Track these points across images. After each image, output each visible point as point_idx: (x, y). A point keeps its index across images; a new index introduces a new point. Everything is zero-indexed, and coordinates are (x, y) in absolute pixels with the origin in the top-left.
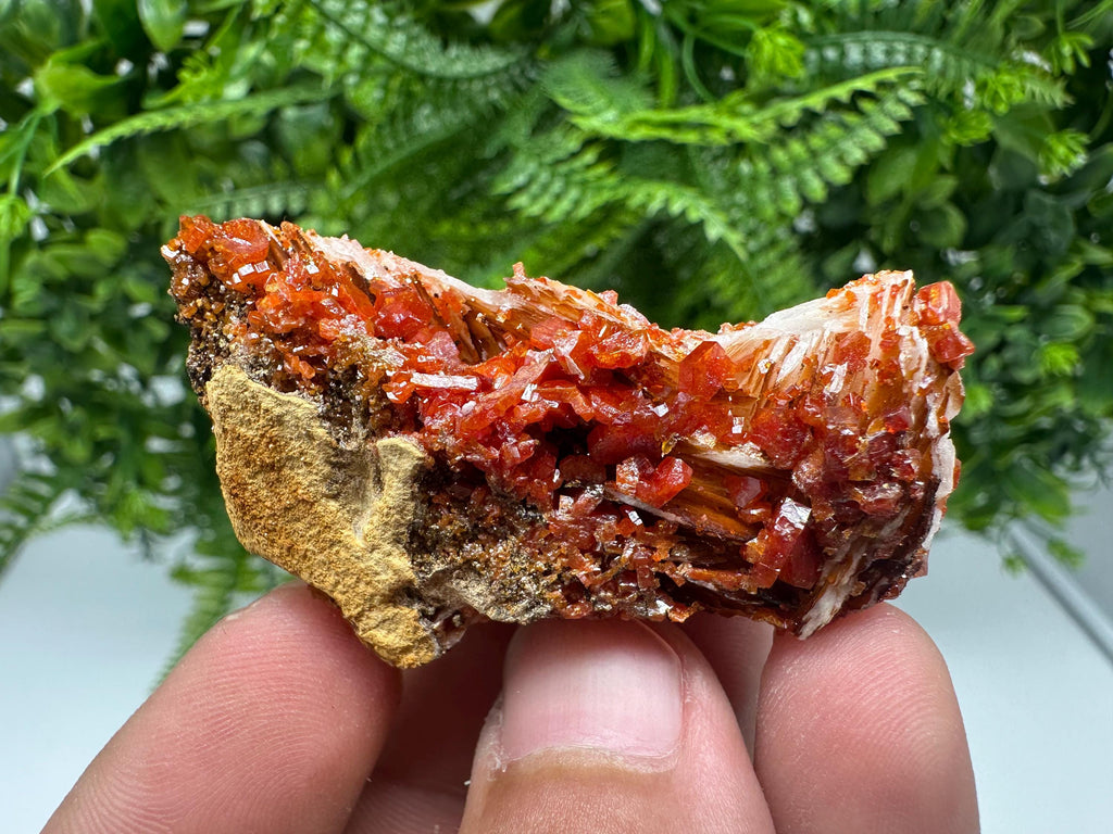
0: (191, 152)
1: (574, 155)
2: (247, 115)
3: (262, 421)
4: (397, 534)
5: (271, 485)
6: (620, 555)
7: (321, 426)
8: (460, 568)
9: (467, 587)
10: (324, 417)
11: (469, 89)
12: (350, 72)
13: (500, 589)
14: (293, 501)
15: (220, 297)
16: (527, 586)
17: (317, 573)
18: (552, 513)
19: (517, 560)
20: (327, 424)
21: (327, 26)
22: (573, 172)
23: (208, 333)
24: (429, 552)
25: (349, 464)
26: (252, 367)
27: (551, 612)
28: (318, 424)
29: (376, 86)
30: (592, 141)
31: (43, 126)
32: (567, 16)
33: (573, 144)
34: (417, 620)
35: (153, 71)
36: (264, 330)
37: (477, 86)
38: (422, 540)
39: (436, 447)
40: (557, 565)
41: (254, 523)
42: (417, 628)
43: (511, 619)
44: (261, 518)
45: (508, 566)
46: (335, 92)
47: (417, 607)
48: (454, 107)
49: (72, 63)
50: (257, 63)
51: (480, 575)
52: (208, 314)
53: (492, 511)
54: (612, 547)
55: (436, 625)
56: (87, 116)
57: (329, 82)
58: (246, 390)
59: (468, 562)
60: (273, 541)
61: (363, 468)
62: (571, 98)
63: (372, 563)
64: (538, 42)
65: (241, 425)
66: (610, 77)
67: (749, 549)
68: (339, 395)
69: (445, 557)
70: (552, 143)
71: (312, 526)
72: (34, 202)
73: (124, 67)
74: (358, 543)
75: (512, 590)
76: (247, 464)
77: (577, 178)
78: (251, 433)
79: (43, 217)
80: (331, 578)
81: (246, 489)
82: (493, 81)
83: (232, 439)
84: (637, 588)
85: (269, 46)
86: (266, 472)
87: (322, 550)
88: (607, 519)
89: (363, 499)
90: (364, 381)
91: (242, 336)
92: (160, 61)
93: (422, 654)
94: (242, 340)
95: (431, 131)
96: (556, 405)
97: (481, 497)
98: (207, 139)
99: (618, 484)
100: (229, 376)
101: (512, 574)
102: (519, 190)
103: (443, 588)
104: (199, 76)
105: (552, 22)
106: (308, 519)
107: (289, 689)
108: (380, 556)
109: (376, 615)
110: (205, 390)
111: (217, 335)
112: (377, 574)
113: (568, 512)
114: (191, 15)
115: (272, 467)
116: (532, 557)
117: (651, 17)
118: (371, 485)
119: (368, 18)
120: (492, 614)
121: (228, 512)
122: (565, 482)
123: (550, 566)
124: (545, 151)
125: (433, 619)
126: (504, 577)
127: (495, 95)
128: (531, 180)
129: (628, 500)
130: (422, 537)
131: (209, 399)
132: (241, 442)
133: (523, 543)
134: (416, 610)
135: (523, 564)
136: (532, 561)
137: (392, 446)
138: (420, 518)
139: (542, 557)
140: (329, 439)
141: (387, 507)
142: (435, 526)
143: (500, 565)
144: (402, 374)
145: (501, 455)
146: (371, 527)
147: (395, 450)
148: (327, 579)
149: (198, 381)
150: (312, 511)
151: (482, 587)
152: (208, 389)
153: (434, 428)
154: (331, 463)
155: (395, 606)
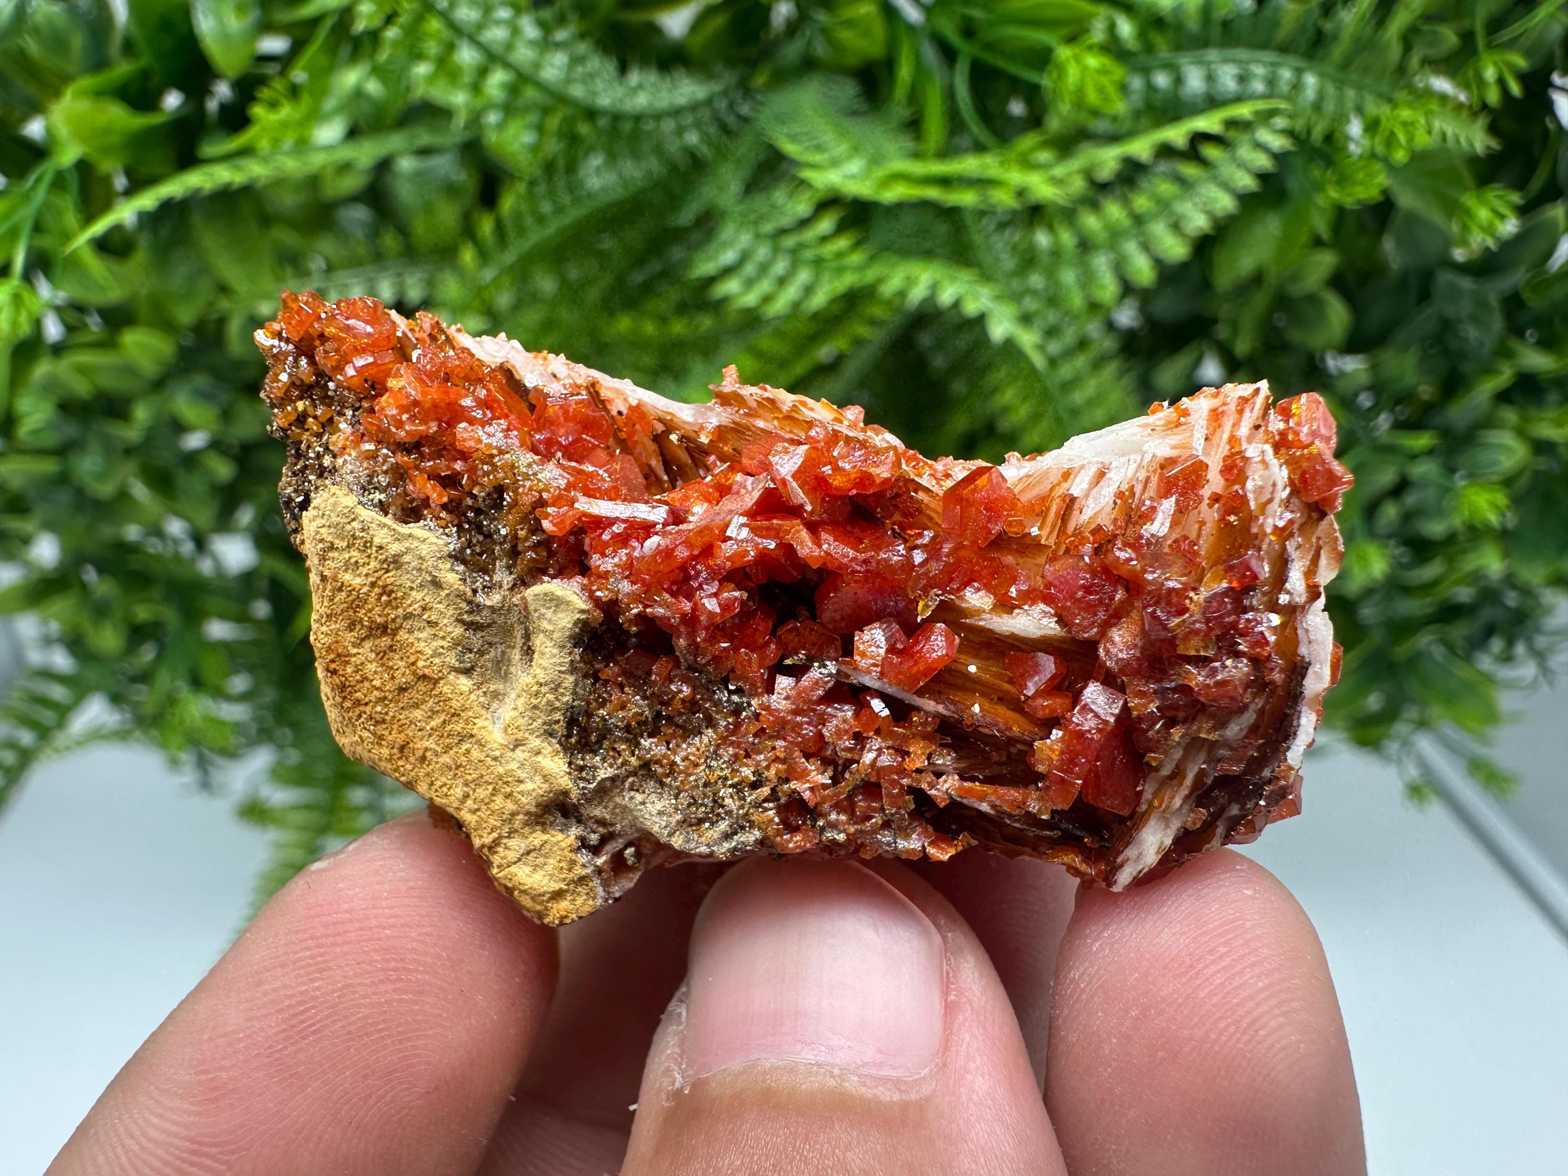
2: (343, 168)
3: (373, 564)
4: (549, 723)
5: (382, 655)
6: (858, 762)
7: (452, 570)
8: (634, 773)
9: (643, 803)
10: (457, 557)
13: (689, 805)
14: (410, 678)
15: (327, 400)
16: (728, 801)
18: (765, 698)
19: (714, 763)
20: (461, 568)
23: (309, 447)
24: (593, 751)
25: (489, 625)
26: (364, 489)
27: (761, 842)
28: (448, 566)
31: (59, 183)
34: (574, 851)
35: (212, 105)
36: (383, 439)
38: (585, 732)
39: (605, 596)
40: (771, 774)
41: (357, 713)
42: (573, 862)
43: (704, 849)
44: (366, 704)
45: (701, 772)
47: (575, 831)
49: (100, 93)
50: (358, 94)
51: (662, 784)
52: (311, 421)
53: (681, 691)
54: (847, 750)
55: (600, 861)
56: (121, 166)
58: (354, 520)
59: (646, 765)
60: (381, 738)
61: (507, 632)
63: (513, 766)
65: (346, 571)
67: (1038, 752)
68: (479, 528)
69: (614, 757)
71: (435, 713)
73: (173, 100)
74: (498, 737)
75: (706, 806)
76: (351, 627)
78: (358, 581)
80: (458, 790)
81: (348, 663)
83: (333, 590)
84: (882, 810)
85: (373, 71)
86: (376, 637)
87: (447, 749)
88: (842, 710)
89: (505, 677)
90: (511, 506)
91: (354, 448)
92: (223, 90)
93: (579, 901)
94: (353, 453)
96: (772, 544)
97: (665, 671)
98: (289, 201)
99: (857, 659)
100: (332, 500)
101: (706, 785)
103: (611, 805)
104: (278, 112)
106: (430, 704)
107: (399, 965)
108: (526, 755)
109: (517, 845)
110: (300, 525)
111: (321, 450)
112: (520, 781)
113: (787, 698)
114: (267, 27)
115: (385, 629)
116: (736, 761)
118: (518, 657)
120: (677, 842)
121: (324, 698)
122: (785, 658)
123: (760, 775)
125: (596, 850)
126: (696, 788)
129: (870, 681)
130: (585, 728)
131: (306, 535)
132: (344, 595)
133: (724, 740)
134: (573, 837)
135: (722, 769)
136: (736, 767)
137: (545, 594)
138: (582, 700)
139: (749, 761)
140: (461, 588)
141: (537, 683)
142: (602, 712)
143: (691, 770)
146: (514, 714)
147: (550, 600)
148: (452, 791)
149: (292, 513)
150: (436, 692)
151: (665, 802)
152: (305, 522)
153: (603, 569)
154: (463, 623)
155: (544, 830)
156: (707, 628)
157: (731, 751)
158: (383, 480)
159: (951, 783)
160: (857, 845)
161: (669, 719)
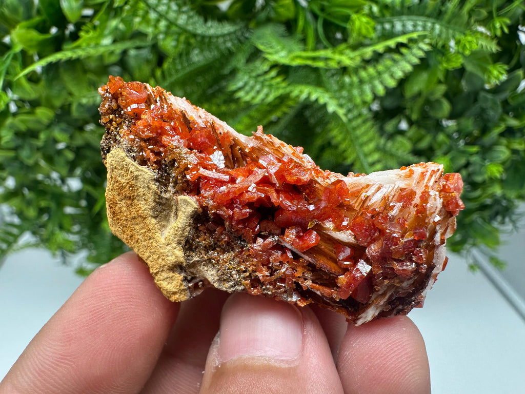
0: (85, 71)
1: (266, 73)
2: (112, 53)
4: (180, 240)
5: (128, 206)
6: (280, 270)
7: (154, 184)
8: (205, 261)
9: (207, 270)
10: (157, 180)
11: (217, 41)
12: (160, 32)
13: (222, 275)
14: (136, 215)
15: (121, 116)
16: (234, 276)
17: (141, 250)
18: (252, 245)
19: (232, 263)
20: (158, 184)
21: (150, 11)
22: (265, 80)
23: (112, 131)
24: (193, 251)
25: (164, 204)
26: (129, 151)
27: (244, 290)
28: (153, 183)
29: (173, 40)
30: (274, 66)
31: (15, 58)
32: (263, 8)
33: (265, 67)
34: (182, 281)
35: (67, 32)
36: (137, 135)
37: (221, 40)
38: (191, 245)
39: (204, 204)
40: (250, 269)
41: (117, 222)
42: (181, 284)
43: (224, 289)
44: (121, 220)
45: (227, 265)
46: (153, 42)
47: (183, 275)
48: (210, 50)
49: (29, 28)
50: (116, 28)
51: (214, 266)
52: (114, 123)
53: (225, 238)
54: (277, 266)
55: (190, 285)
56: (36, 53)
57: (150, 37)
58: (124, 161)
59: (210, 259)
60: (124, 232)
61: (170, 207)
62: (265, 46)
64: (249, 20)
65: (119, 176)
66: (283, 36)
67: (339, 280)
68: (166, 171)
69: (199, 255)
70: (255, 67)
71: (142, 228)
72: (10, 94)
73: (54, 30)
74: (163, 240)
75: (227, 276)
76: (119, 195)
77: (267, 83)
78: (123, 181)
79: (15, 101)
80: (147, 254)
81: (117, 206)
82: (228, 38)
83: (114, 182)
84: (285, 287)
85: (123, 21)
86: (127, 200)
87: (145, 240)
88: (277, 253)
89: (168, 221)
90: (177, 167)
91: (127, 136)
92: (71, 27)
93: (181, 296)
94: (127, 138)
95: (199, 61)
96: (263, 196)
97: (221, 231)
98: (93, 65)
99: (285, 237)
100: (117, 153)
101: (228, 269)
102: (240, 89)
103: (196, 269)
104: (89, 34)
105: (256, 10)
106: (142, 225)
108: (171, 248)
109: (165, 275)
110: (106, 157)
111: (116, 133)
112: (168, 256)
113: (260, 246)
114: (85, 6)
115: (130, 198)
116: (239, 263)
117: (303, 8)
118: (173, 215)
119: (169, 7)
120: (216, 285)
121: (107, 214)
122: (261, 232)
123: (247, 269)
124: (252, 71)
125: (189, 281)
126: (225, 270)
127: (229, 45)
128: (246, 84)
129: (289, 246)
131: (107, 161)
132: (118, 184)
133: (236, 256)
134: (182, 276)
135: (234, 265)
137: (184, 200)
138: (191, 235)
139: (244, 264)
140: (157, 191)
141: (178, 227)
142: (197, 240)
143: (224, 264)
144: (195, 168)
145: (233, 214)
146: (169, 234)
147: (185, 202)
148: (145, 254)
149: (104, 152)
150: (144, 222)
151: (214, 272)
152: (108, 157)
153: (204, 195)
154: (156, 202)
155: (173, 272)
156: (236, 221)
157: (238, 259)
158: (135, 149)
159: (308, 283)
160: (275, 296)
161: (220, 246)
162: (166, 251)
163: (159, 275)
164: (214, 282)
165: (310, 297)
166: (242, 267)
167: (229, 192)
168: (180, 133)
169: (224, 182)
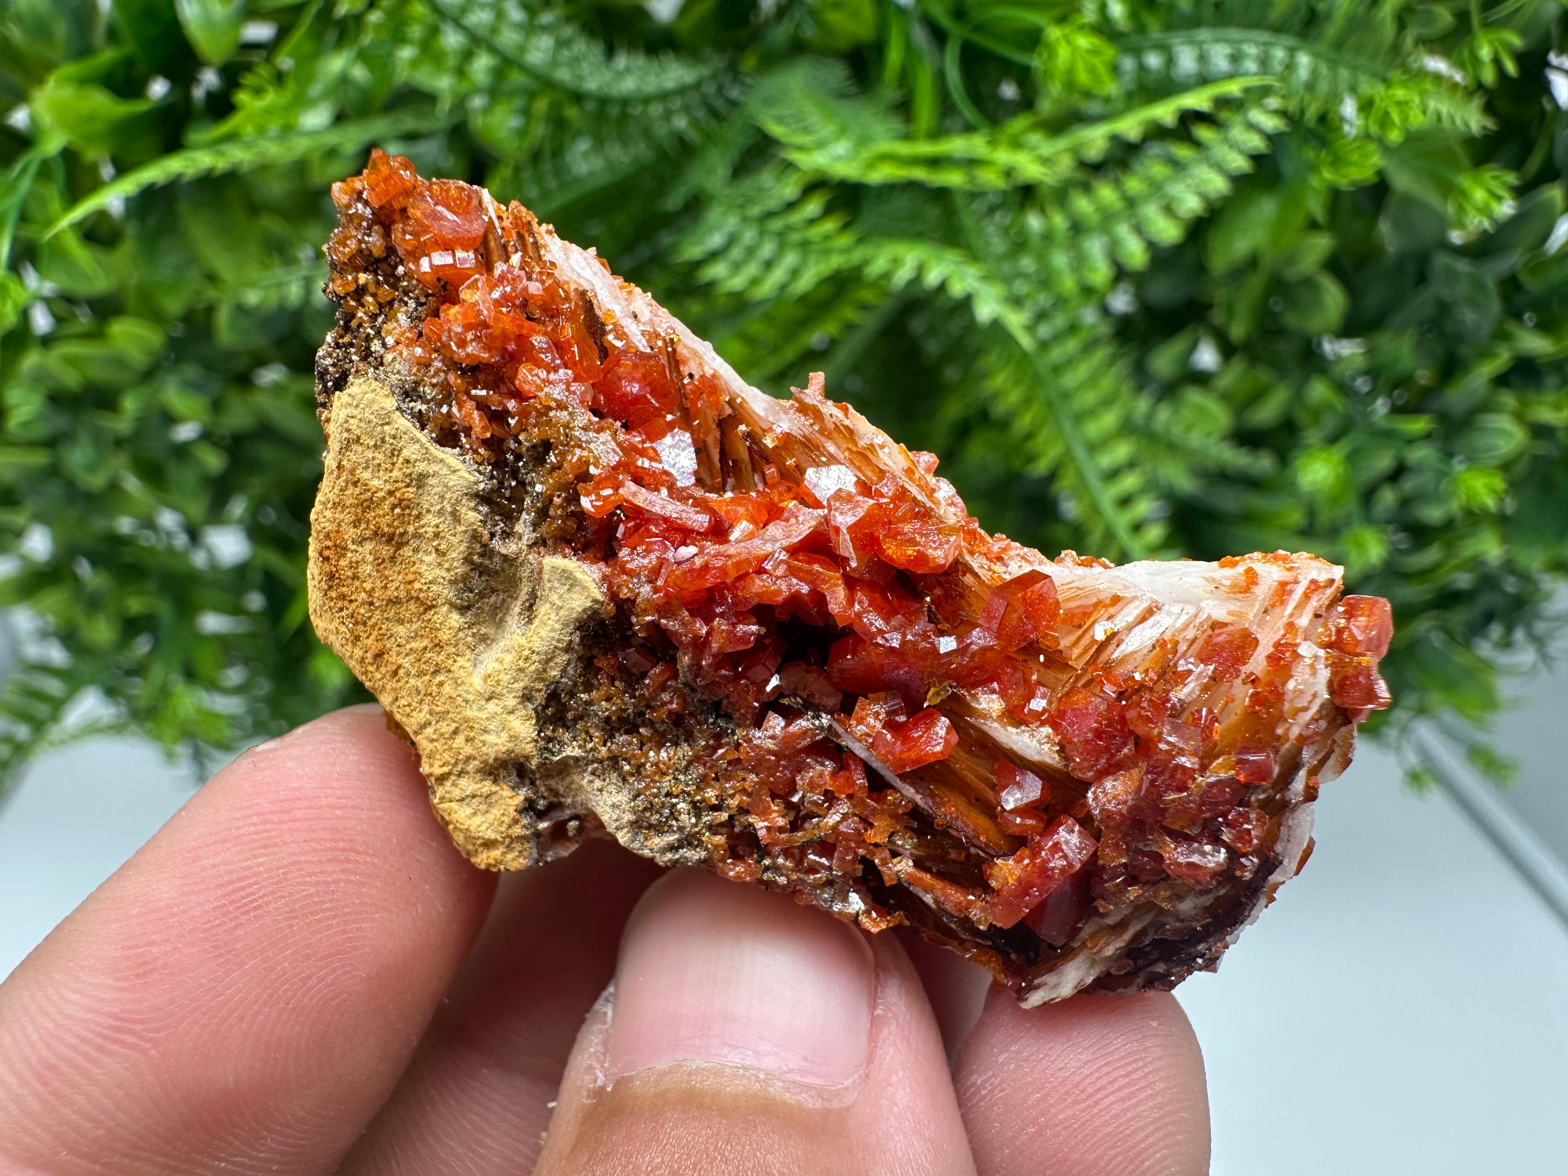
3: (396, 473)
4: (532, 689)
5: (379, 562)
6: (822, 818)
7: (475, 509)
8: (601, 762)
9: (601, 790)
10: (484, 498)
13: (645, 809)
14: (402, 594)
15: (391, 281)
16: (684, 817)
17: (403, 702)
18: (750, 732)
19: (682, 777)
20: (484, 509)
23: (360, 325)
24: (567, 728)
25: (496, 573)
26: (407, 394)
27: (705, 862)
28: (472, 504)
34: (520, 811)
36: (438, 347)
38: (563, 709)
39: (624, 593)
40: (734, 803)
41: (340, 605)
42: (516, 822)
43: (646, 852)
44: (351, 601)
45: (666, 783)
47: (524, 793)
51: (624, 780)
52: (369, 299)
53: (671, 702)
54: (815, 803)
55: (543, 825)
58: (388, 424)
59: (614, 758)
60: (358, 638)
61: (513, 583)
65: (367, 468)
67: (996, 869)
68: (515, 473)
69: (585, 741)
71: (416, 636)
74: (477, 682)
75: (661, 815)
76: (356, 524)
78: (375, 483)
80: (422, 715)
81: (344, 556)
83: (347, 482)
84: (830, 868)
86: (379, 543)
87: (421, 674)
88: (822, 765)
89: (500, 624)
90: (555, 468)
91: (407, 347)
93: (509, 856)
94: (405, 353)
96: (805, 589)
97: (661, 679)
99: (853, 722)
100: (370, 396)
101: (669, 794)
103: (568, 780)
106: (415, 626)
108: (499, 709)
109: (467, 785)
110: (331, 402)
111: (372, 332)
113: (773, 737)
115: (390, 539)
116: (703, 782)
118: (517, 610)
120: (623, 838)
121: (309, 576)
122: (782, 696)
123: (723, 800)
125: (541, 815)
126: (656, 796)
129: (859, 750)
130: (565, 704)
131: (333, 416)
132: (358, 491)
133: (696, 759)
134: (522, 798)
135: (687, 785)
136: (702, 785)
137: (564, 571)
138: (570, 679)
139: (717, 785)
140: (480, 530)
141: (530, 649)
142: (584, 696)
143: (657, 778)
144: (612, 477)
145: (709, 634)
146: (497, 666)
147: (567, 578)
148: (415, 714)
149: (325, 386)
150: (427, 617)
151: (622, 798)
152: (336, 403)
153: (628, 566)
154: (472, 562)
155: (495, 781)
156: (715, 656)
157: (701, 770)
158: (429, 392)
159: (904, 866)
160: (794, 892)
161: (651, 724)
162: (483, 715)
163: (448, 784)
164: (617, 828)
165: (899, 906)
166: (711, 794)
167: (706, 567)
168: (575, 364)
169: (692, 531)
